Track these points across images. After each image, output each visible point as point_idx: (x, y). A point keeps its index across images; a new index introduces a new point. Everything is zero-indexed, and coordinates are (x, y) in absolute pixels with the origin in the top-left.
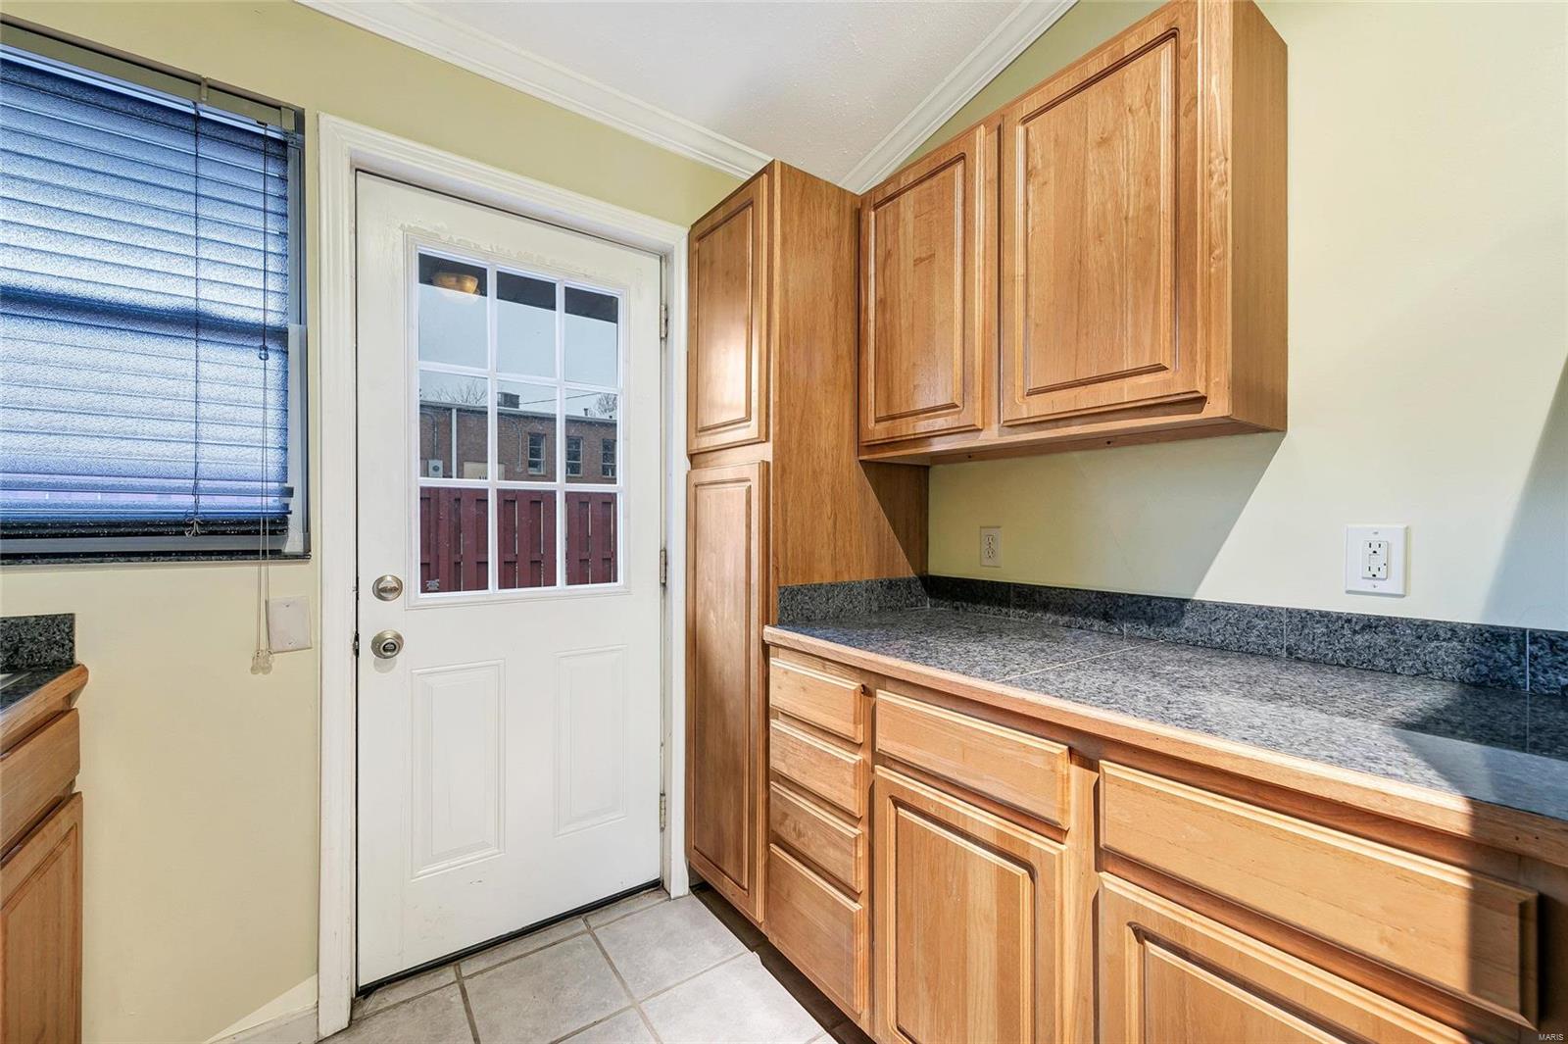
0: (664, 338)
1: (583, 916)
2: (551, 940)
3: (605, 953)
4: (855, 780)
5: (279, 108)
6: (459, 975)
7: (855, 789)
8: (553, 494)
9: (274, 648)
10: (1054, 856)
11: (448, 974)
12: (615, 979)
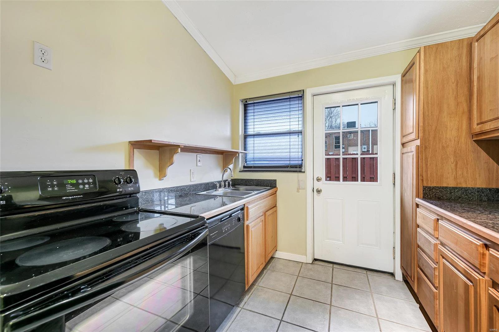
0: (394, 109)
1: (366, 271)
2: (356, 271)
3: (368, 280)
4: (434, 249)
5: (300, 91)
6: (333, 266)
7: (435, 252)
8: (358, 158)
9: (300, 188)
10: (477, 279)
11: (331, 265)
12: (368, 285)
